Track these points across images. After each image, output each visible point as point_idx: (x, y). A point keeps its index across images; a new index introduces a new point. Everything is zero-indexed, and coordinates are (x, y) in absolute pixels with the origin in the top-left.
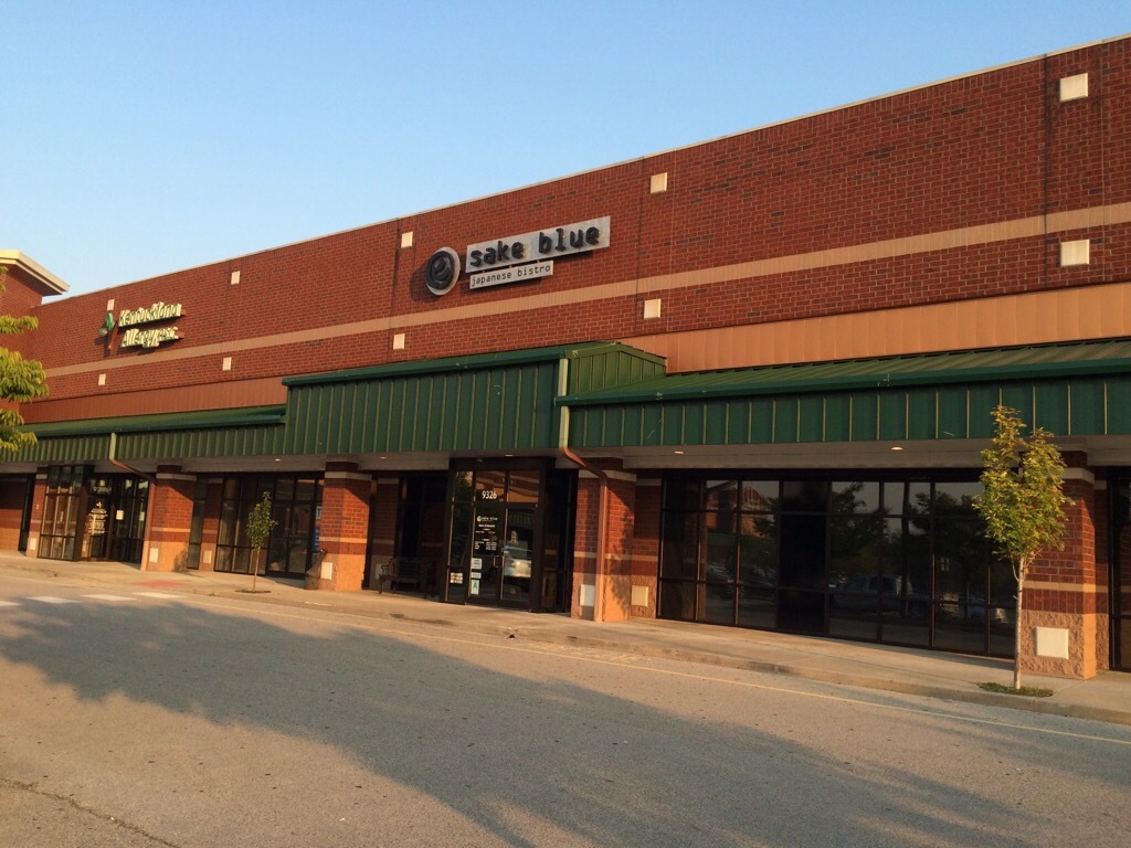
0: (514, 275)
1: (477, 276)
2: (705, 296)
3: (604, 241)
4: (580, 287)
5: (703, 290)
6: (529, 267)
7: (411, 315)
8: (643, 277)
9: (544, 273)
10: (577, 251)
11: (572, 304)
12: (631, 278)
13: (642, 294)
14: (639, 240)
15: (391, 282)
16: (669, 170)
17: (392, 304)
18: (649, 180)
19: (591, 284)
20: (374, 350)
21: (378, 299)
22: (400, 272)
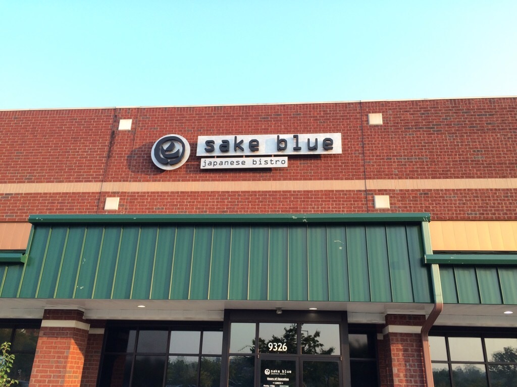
0: (249, 163)
1: (208, 160)
2: (428, 197)
3: (337, 148)
4: (310, 179)
5: (426, 193)
6: (263, 159)
7: (127, 183)
8: (370, 178)
9: (279, 165)
10: (312, 153)
11: (304, 191)
12: (359, 179)
13: (370, 190)
14: (363, 153)
15: (105, 154)
16: (383, 112)
17: (105, 172)
18: (367, 115)
19: (321, 179)
20: (79, 209)
21: (88, 166)
22: (116, 148)
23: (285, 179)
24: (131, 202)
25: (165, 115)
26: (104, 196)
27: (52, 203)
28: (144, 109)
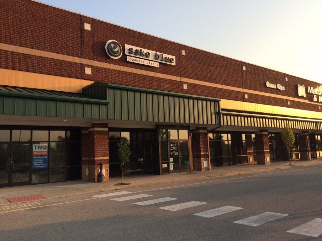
0: (145, 63)
1: (130, 57)
3: (174, 63)
7: (94, 61)
8: (182, 77)
9: (156, 66)
10: (166, 63)
11: (163, 78)
12: (179, 76)
13: (182, 82)
14: (180, 66)
15: (79, 42)
16: (185, 50)
17: (81, 52)
18: (181, 50)
19: (167, 74)
20: (72, 71)
21: (71, 47)
22: (85, 39)
23: (156, 72)
24: (97, 72)
25: (106, 27)
26: (84, 66)
27: (56, 65)
28: (96, 20)
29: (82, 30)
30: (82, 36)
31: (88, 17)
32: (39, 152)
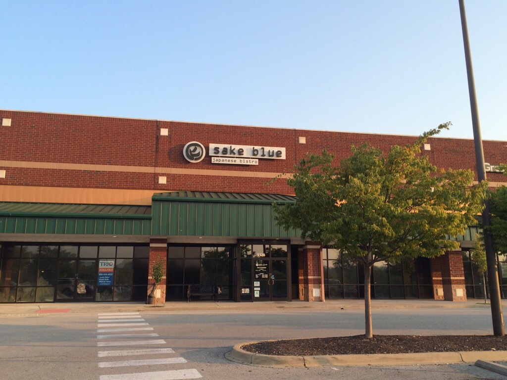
0: (238, 161)
1: (216, 158)
3: (283, 156)
4: (269, 172)
6: (246, 160)
7: (169, 168)
9: (254, 164)
10: (270, 158)
11: (266, 178)
12: (293, 173)
14: (295, 159)
15: (154, 150)
16: (306, 137)
17: (156, 161)
18: (298, 138)
19: (274, 172)
20: (143, 182)
21: (145, 157)
22: (160, 146)
23: (256, 171)
24: (173, 180)
26: (157, 175)
27: (127, 178)
28: (175, 123)
29: (158, 137)
30: (157, 143)
31: (165, 122)
32: (104, 269)
